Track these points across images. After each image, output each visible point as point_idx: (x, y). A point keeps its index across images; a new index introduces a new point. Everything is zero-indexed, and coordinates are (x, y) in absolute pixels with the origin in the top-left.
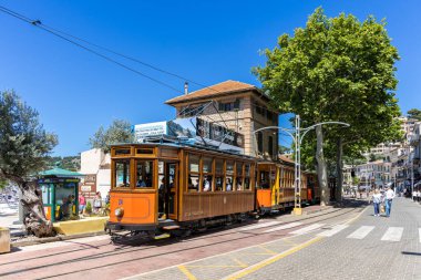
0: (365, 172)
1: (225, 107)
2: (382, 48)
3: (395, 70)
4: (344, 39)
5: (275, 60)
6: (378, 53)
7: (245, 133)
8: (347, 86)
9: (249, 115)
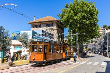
0: (90, 46)
1: (48, 25)
2: (94, 11)
3: (98, 17)
4: (84, 8)
5: (64, 12)
6: (93, 13)
7: (55, 34)
8: (85, 22)
9: (56, 29)
